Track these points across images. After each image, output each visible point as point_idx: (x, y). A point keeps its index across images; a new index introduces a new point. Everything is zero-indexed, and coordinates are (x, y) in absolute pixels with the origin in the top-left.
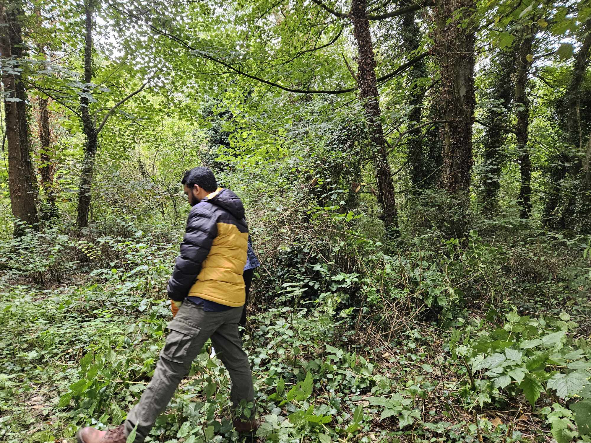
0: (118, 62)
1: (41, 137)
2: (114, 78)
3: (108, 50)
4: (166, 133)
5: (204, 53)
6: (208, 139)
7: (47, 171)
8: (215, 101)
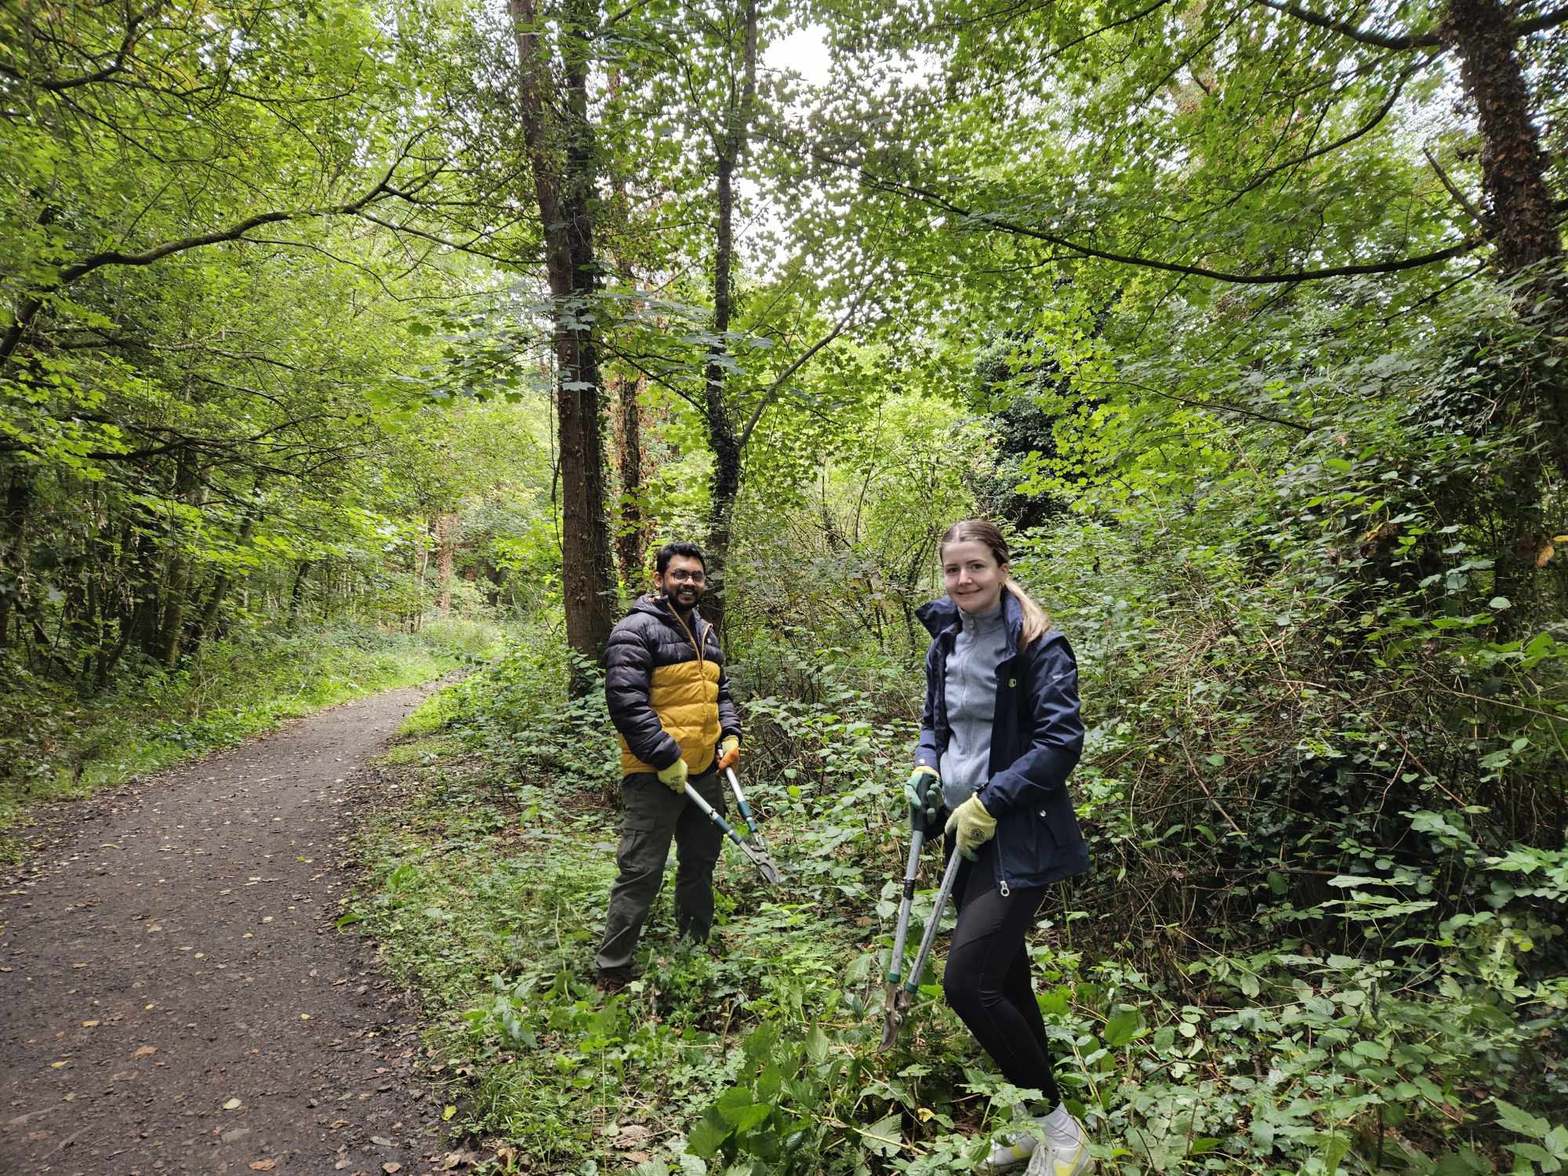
0: (785, 274)
1: (624, 466)
2: (777, 314)
3: (763, 250)
4: (886, 435)
5: (994, 216)
6: (995, 440)
7: (634, 543)
8: (1009, 342)
